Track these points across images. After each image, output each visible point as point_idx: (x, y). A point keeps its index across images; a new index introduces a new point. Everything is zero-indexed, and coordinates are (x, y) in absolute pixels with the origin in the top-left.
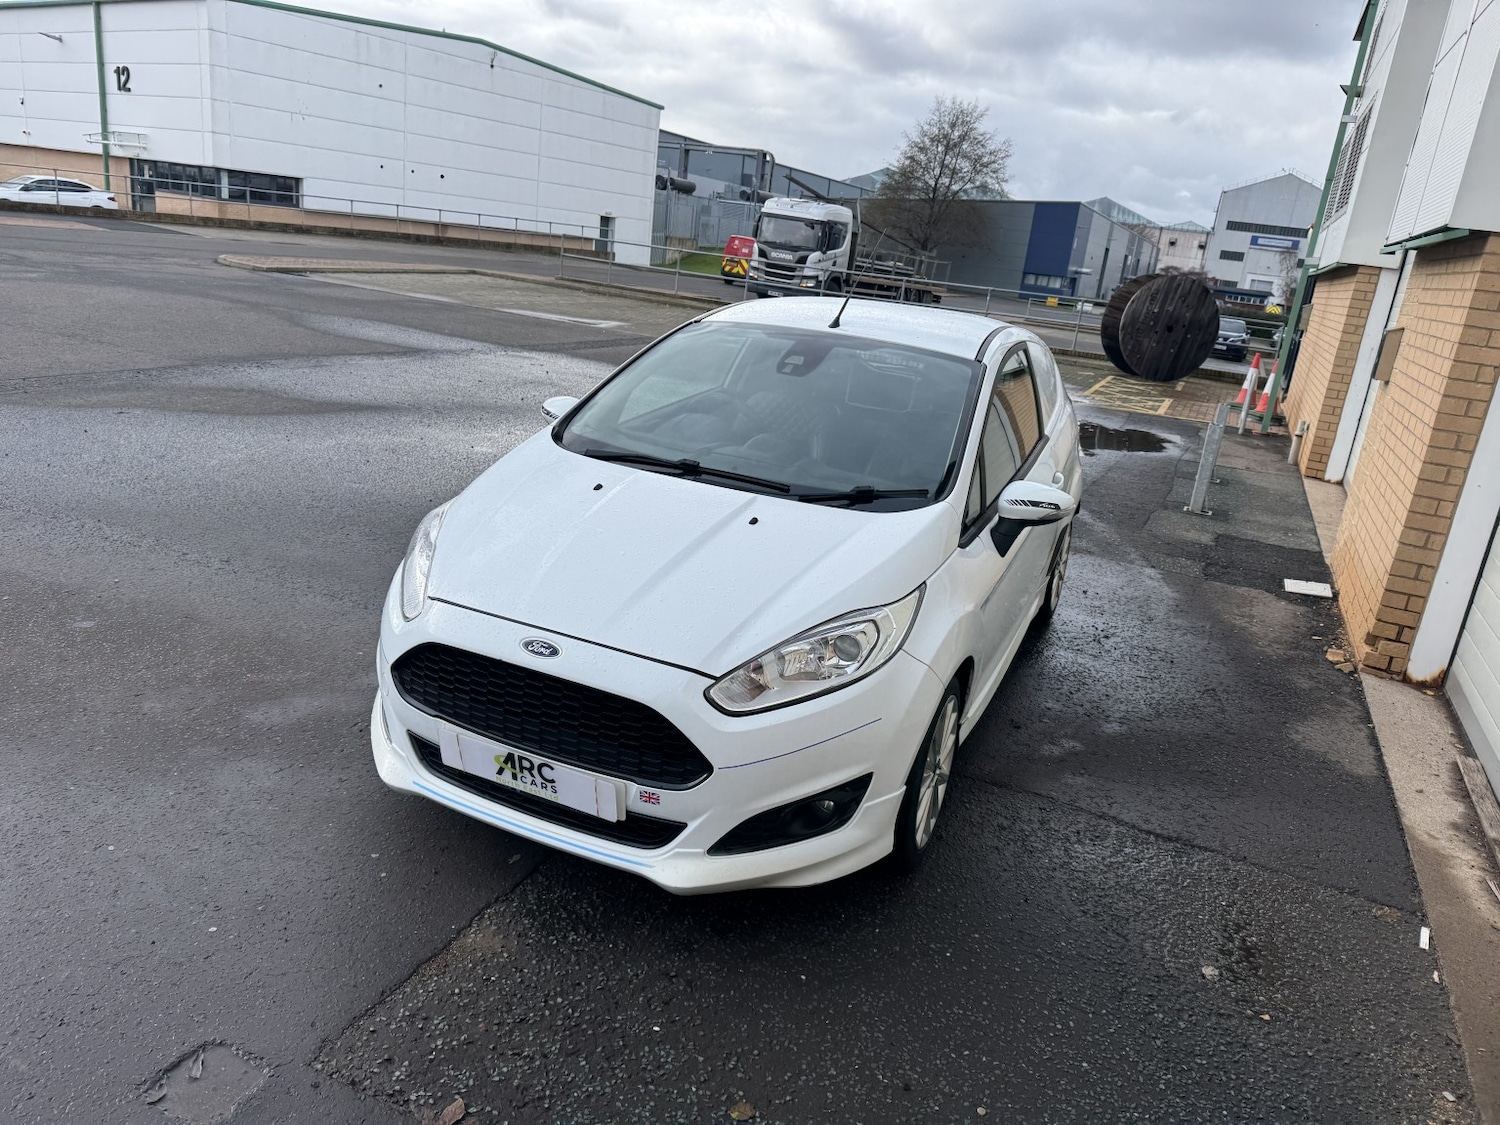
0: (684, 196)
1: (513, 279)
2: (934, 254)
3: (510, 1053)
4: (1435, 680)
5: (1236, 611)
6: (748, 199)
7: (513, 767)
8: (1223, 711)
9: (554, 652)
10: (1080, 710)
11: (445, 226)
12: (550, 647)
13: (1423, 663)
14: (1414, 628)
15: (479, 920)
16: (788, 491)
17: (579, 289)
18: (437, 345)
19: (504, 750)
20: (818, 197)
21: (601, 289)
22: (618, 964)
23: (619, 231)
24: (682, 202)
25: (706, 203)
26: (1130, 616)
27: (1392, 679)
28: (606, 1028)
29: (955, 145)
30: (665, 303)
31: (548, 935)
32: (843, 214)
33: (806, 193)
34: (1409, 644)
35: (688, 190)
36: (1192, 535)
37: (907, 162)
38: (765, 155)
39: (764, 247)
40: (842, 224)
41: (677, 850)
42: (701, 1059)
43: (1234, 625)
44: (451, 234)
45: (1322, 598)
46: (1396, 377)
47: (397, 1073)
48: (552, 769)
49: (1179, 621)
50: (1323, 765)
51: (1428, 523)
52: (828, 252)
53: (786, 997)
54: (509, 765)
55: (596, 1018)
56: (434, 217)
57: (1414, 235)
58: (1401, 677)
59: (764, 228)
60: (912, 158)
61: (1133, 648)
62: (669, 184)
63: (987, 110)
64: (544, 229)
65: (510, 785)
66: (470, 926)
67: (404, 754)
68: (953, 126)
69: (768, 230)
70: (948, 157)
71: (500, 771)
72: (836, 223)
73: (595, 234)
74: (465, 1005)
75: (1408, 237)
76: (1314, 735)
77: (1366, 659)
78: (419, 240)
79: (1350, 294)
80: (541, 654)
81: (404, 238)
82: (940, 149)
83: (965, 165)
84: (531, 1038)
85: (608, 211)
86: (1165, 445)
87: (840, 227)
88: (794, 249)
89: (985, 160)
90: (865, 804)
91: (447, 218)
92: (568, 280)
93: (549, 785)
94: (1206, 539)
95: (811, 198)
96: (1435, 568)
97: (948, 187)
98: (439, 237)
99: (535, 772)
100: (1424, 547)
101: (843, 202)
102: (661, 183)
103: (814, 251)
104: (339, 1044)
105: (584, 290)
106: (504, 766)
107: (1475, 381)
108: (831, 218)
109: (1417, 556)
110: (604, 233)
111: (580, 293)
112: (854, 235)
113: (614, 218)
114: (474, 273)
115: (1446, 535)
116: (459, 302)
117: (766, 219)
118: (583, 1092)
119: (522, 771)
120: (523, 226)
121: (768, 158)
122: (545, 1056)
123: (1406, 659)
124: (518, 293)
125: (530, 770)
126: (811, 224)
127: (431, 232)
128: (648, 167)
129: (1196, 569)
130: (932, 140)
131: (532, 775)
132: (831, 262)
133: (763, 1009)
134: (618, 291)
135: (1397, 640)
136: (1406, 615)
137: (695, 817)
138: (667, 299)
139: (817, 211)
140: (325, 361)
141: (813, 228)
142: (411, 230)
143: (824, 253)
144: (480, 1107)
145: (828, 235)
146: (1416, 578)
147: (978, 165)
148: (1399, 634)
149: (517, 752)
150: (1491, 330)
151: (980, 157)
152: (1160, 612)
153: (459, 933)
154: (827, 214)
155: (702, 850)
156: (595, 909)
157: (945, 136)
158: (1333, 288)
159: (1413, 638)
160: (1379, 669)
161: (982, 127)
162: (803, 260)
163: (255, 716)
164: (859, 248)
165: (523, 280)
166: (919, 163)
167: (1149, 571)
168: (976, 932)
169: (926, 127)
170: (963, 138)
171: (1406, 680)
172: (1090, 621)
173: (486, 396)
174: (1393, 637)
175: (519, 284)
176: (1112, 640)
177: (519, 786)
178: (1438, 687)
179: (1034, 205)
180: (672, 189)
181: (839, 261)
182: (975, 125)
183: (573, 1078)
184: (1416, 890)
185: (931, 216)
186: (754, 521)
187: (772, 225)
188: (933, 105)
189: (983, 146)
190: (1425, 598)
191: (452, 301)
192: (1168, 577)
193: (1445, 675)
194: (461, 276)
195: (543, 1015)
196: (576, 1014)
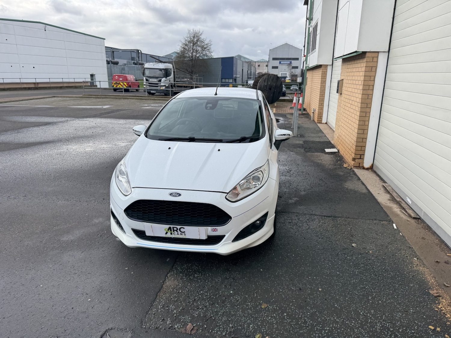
0: (116, 65)
1: (68, 97)
2: (197, 75)
3: (196, 309)
4: (370, 167)
5: (317, 159)
6: (136, 64)
7: (171, 231)
8: (326, 184)
9: (180, 195)
10: (294, 190)
11: (38, 83)
12: (178, 194)
13: (367, 163)
14: (364, 155)
15: (167, 278)
16: (222, 141)
17: (91, 98)
18: (55, 121)
19: (167, 226)
20: (161, 62)
21: (99, 96)
22: (212, 279)
23: (97, 78)
24: (115, 67)
25: (123, 67)
26: (293, 165)
27: (360, 169)
28: (218, 295)
29: (195, 43)
30: (121, 98)
31: (189, 277)
32: (170, 66)
33: (157, 61)
34: (363, 159)
35: (117, 63)
36: (297, 142)
37: (182, 49)
38: (138, 51)
39: (147, 78)
40: (170, 69)
41: (223, 243)
42: (247, 296)
43: (318, 163)
44: (40, 86)
45: (336, 152)
46: (344, 92)
47: (168, 322)
48: (184, 228)
49: (305, 164)
50: (355, 192)
51: (363, 127)
52: (167, 78)
53: (260, 276)
54: (169, 230)
55: (214, 294)
56: (34, 81)
57: (345, 55)
58: (362, 168)
59: (146, 72)
60: (184, 48)
61: (298, 172)
62: (110, 62)
63: (203, 32)
64: (72, 81)
65: (170, 237)
66: (165, 280)
67: (131, 236)
68: (194, 37)
69: (147, 73)
70: (194, 47)
71: (166, 233)
72: (168, 69)
73: (89, 80)
74: (176, 300)
75: (342, 55)
76: (350, 185)
77: (354, 165)
78: (29, 89)
79: (321, 73)
80: (176, 196)
81: (24, 89)
82: (191, 44)
83: (199, 49)
84: (199, 304)
85: (92, 72)
86: (279, 120)
87: (170, 70)
88: (157, 78)
89: (205, 47)
90: (267, 220)
91: (38, 81)
92: (87, 95)
93: (183, 233)
94: (301, 142)
95: (159, 62)
96: (366, 139)
97: (196, 56)
98: (36, 87)
99: (178, 231)
100: (363, 134)
101: (169, 63)
102: (108, 62)
103: (163, 78)
104: (146, 319)
105: (93, 98)
106: (168, 231)
107: (369, 90)
108: (166, 68)
109: (362, 136)
110: (92, 79)
111: (92, 99)
112: (174, 72)
113: (94, 75)
114: (54, 97)
115: (368, 130)
116: (54, 106)
117: (146, 70)
118: (221, 313)
119: (174, 231)
120: (65, 80)
121: (139, 52)
122: (206, 307)
123: (363, 163)
124: (72, 101)
125: (177, 231)
126: (161, 70)
127: (33, 86)
128: (103, 58)
129: (302, 150)
130: (189, 42)
131: (177, 232)
132: (169, 81)
133: (256, 280)
134: (105, 96)
135: (360, 159)
136: (361, 151)
137: (228, 233)
138: (121, 97)
139: (162, 66)
140: (20, 131)
141: (161, 71)
142: (25, 86)
143: (166, 78)
144: (196, 324)
145: (166, 73)
146: (362, 142)
147: (203, 48)
148: (360, 157)
149: (172, 226)
150: (370, 76)
151: (203, 46)
152: (299, 162)
153: (163, 282)
154: (165, 66)
155: (230, 241)
156: (198, 267)
157: (192, 41)
158: (314, 72)
159: (364, 157)
160: (357, 167)
161: (202, 37)
162: (160, 81)
163: (65, 238)
164: (176, 76)
165: (72, 97)
166: (186, 49)
167: (292, 153)
168: (297, 249)
169: (186, 39)
170: (197, 41)
171: (364, 168)
172: (284, 168)
173: (80, 133)
174: (359, 158)
175: (71, 98)
176: (292, 172)
177: (173, 236)
178: (371, 168)
179: (221, 59)
180: (112, 64)
181: (171, 80)
182: (201, 37)
183: (217, 310)
184: (388, 216)
185: (192, 65)
186: (219, 150)
187: (148, 72)
188: (187, 32)
189: (203, 42)
190: (365, 147)
191: (52, 106)
192: (297, 153)
193: (373, 165)
194: (50, 99)
195: (199, 297)
196: (208, 294)
